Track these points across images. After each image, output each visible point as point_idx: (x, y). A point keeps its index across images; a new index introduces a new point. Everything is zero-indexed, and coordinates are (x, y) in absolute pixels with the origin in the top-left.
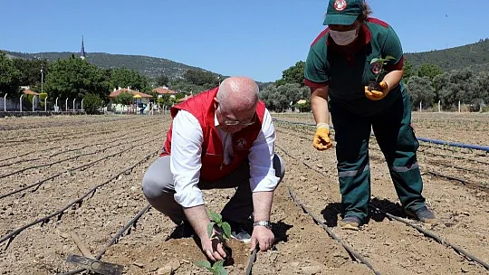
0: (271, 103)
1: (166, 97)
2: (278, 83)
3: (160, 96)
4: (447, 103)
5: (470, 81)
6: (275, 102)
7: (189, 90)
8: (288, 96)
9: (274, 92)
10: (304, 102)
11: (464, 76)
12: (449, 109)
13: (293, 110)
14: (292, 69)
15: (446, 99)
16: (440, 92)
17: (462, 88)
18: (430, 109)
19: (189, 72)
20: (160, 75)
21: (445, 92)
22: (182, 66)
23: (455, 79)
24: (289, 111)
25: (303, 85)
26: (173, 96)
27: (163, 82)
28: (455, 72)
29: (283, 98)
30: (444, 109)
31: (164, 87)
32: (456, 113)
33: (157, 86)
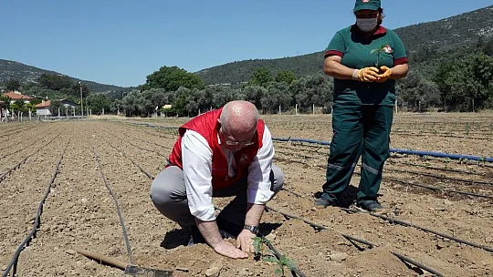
0: (136, 108)
1: (20, 103)
2: (142, 88)
3: (12, 102)
4: (303, 106)
5: (323, 87)
6: (140, 107)
7: (44, 95)
8: (153, 101)
9: (139, 97)
10: (170, 106)
11: (318, 81)
12: (305, 112)
13: (159, 115)
14: (156, 73)
15: (302, 102)
16: (297, 96)
17: (316, 92)
18: (288, 112)
19: (44, 76)
20: (9, 78)
21: (301, 96)
22: (34, 69)
23: (310, 84)
24: (155, 116)
25: (167, 90)
26: (28, 102)
27: (13, 86)
28: (309, 77)
29: (149, 103)
30: (301, 111)
31: (16, 92)
32: (311, 115)
33: (7, 91)
